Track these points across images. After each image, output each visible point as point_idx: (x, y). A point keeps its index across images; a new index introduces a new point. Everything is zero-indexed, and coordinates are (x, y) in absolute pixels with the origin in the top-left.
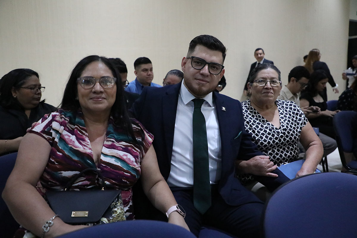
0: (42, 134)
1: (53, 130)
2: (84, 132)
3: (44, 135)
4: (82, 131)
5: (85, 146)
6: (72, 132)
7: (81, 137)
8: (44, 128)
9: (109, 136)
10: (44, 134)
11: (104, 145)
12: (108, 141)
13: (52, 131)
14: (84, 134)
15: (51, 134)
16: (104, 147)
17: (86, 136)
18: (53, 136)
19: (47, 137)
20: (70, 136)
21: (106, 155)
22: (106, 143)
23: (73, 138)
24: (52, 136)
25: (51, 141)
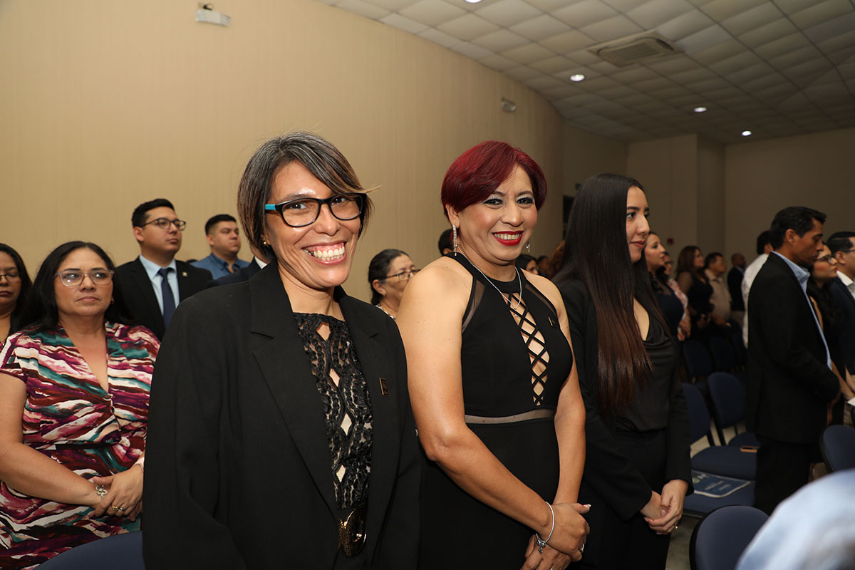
0: (4, 370)
1: (19, 358)
2: (75, 353)
3: (7, 370)
4: (72, 352)
5: (81, 370)
6: (55, 356)
7: (72, 360)
8: (4, 361)
9: (112, 355)
10: (6, 368)
11: (108, 366)
12: (113, 360)
13: (17, 361)
14: (76, 356)
15: (18, 366)
16: (109, 368)
17: (80, 357)
18: (22, 366)
19: (12, 371)
20: (53, 362)
21: (115, 378)
22: (110, 363)
23: (61, 363)
24: (20, 368)
25: (22, 375)
